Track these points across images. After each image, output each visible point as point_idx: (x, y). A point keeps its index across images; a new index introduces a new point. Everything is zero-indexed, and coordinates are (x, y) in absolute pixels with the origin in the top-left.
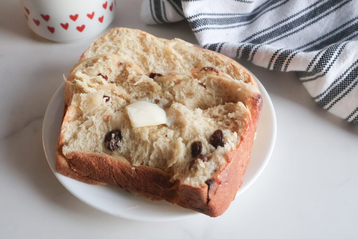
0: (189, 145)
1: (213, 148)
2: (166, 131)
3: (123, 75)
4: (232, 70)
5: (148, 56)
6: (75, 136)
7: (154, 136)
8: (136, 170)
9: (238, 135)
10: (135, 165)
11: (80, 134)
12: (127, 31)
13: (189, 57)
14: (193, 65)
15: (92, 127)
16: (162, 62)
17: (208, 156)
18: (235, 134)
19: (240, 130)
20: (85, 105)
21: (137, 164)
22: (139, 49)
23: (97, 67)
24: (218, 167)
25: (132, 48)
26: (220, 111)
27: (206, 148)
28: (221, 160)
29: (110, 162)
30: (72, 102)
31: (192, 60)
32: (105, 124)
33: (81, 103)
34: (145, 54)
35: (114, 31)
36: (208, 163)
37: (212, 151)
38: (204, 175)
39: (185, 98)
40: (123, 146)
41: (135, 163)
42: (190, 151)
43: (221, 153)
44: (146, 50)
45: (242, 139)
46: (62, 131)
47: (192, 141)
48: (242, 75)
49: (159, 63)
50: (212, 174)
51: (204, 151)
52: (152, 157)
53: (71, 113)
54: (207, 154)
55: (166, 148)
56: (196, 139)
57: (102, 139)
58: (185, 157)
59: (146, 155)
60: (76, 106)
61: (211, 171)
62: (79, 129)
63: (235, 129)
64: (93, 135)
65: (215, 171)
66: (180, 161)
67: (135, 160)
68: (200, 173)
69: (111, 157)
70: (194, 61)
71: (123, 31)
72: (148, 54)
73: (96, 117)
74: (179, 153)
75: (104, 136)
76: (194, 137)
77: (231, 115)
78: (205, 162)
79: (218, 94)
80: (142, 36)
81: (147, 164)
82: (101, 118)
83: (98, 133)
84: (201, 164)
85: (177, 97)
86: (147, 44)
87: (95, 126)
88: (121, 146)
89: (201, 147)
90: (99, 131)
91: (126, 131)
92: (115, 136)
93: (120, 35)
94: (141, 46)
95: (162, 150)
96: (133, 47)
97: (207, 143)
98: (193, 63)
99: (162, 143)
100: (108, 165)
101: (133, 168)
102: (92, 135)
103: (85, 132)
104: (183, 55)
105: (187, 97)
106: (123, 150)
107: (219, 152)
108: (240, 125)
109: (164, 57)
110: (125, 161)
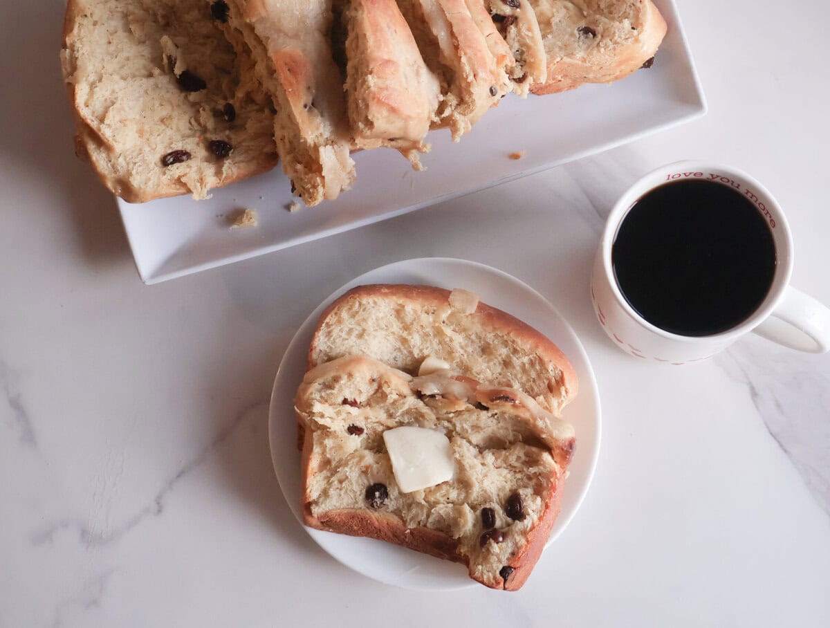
0: (478, 512)
1: (509, 520)
2: (448, 491)
3: (379, 395)
4: (537, 362)
5: (410, 337)
6: (325, 493)
7: (432, 499)
8: (411, 533)
9: (542, 500)
10: (409, 527)
11: (332, 492)
12: (375, 303)
13: (473, 337)
14: (479, 347)
15: (347, 482)
16: (431, 343)
17: (503, 530)
18: (539, 499)
19: (545, 493)
20: (333, 451)
21: (412, 526)
22: (396, 327)
23: (341, 390)
24: (516, 549)
25: (385, 328)
26: (519, 458)
27: (500, 519)
28: (520, 540)
29: (376, 524)
30: (314, 447)
31: (477, 341)
32: (363, 477)
33: (327, 450)
34: (405, 334)
35: (354, 302)
36: (504, 545)
37: (508, 525)
38: (500, 561)
39: (470, 431)
40: (391, 503)
41: (410, 524)
42: (480, 519)
43: (519, 530)
44: (406, 328)
45: (547, 507)
46: (308, 491)
47: (483, 507)
48: (551, 373)
49: (428, 345)
50: (508, 559)
51: (498, 523)
52: (431, 520)
53: (314, 462)
54: (502, 528)
55: (448, 514)
56: (488, 506)
57: (362, 495)
58: (474, 525)
59: (423, 518)
60: (321, 452)
61: (507, 555)
62: (329, 484)
63: (538, 491)
64: (350, 491)
65: (513, 554)
66: (468, 532)
67: (408, 520)
68: (494, 559)
69: (376, 514)
70: (480, 342)
71: (369, 303)
72: (410, 334)
73: (351, 468)
74: (466, 522)
75: (364, 492)
76: (486, 502)
77: (532, 470)
78: (500, 544)
79: (515, 428)
80: (399, 308)
81: (425, 526)
82: (357, 469)
83: (357, 488)
84: (495, 548)
85: (458, 429)
86: (408, 319)
87: (351, 481)
88: (389, 504)
89: (493, 517)
90: (357, 487)
91: (394, 489)
92: (381, 494)
93: (364, 310)
94: (399, 324)
95: (444, 516)
96: (386, 326)
97: (501, 512)
98: (480, 345)
99: (443, 509)
100: (375, 527)
101: (408, 531)
102: (348, 492)
103: (338, 488)
104: (463, 333)
105: (473, 430)
106: (391, 508)
107: (517, 529)
108: (545, 485)
109: (435, 336)
110: (395, 520)
